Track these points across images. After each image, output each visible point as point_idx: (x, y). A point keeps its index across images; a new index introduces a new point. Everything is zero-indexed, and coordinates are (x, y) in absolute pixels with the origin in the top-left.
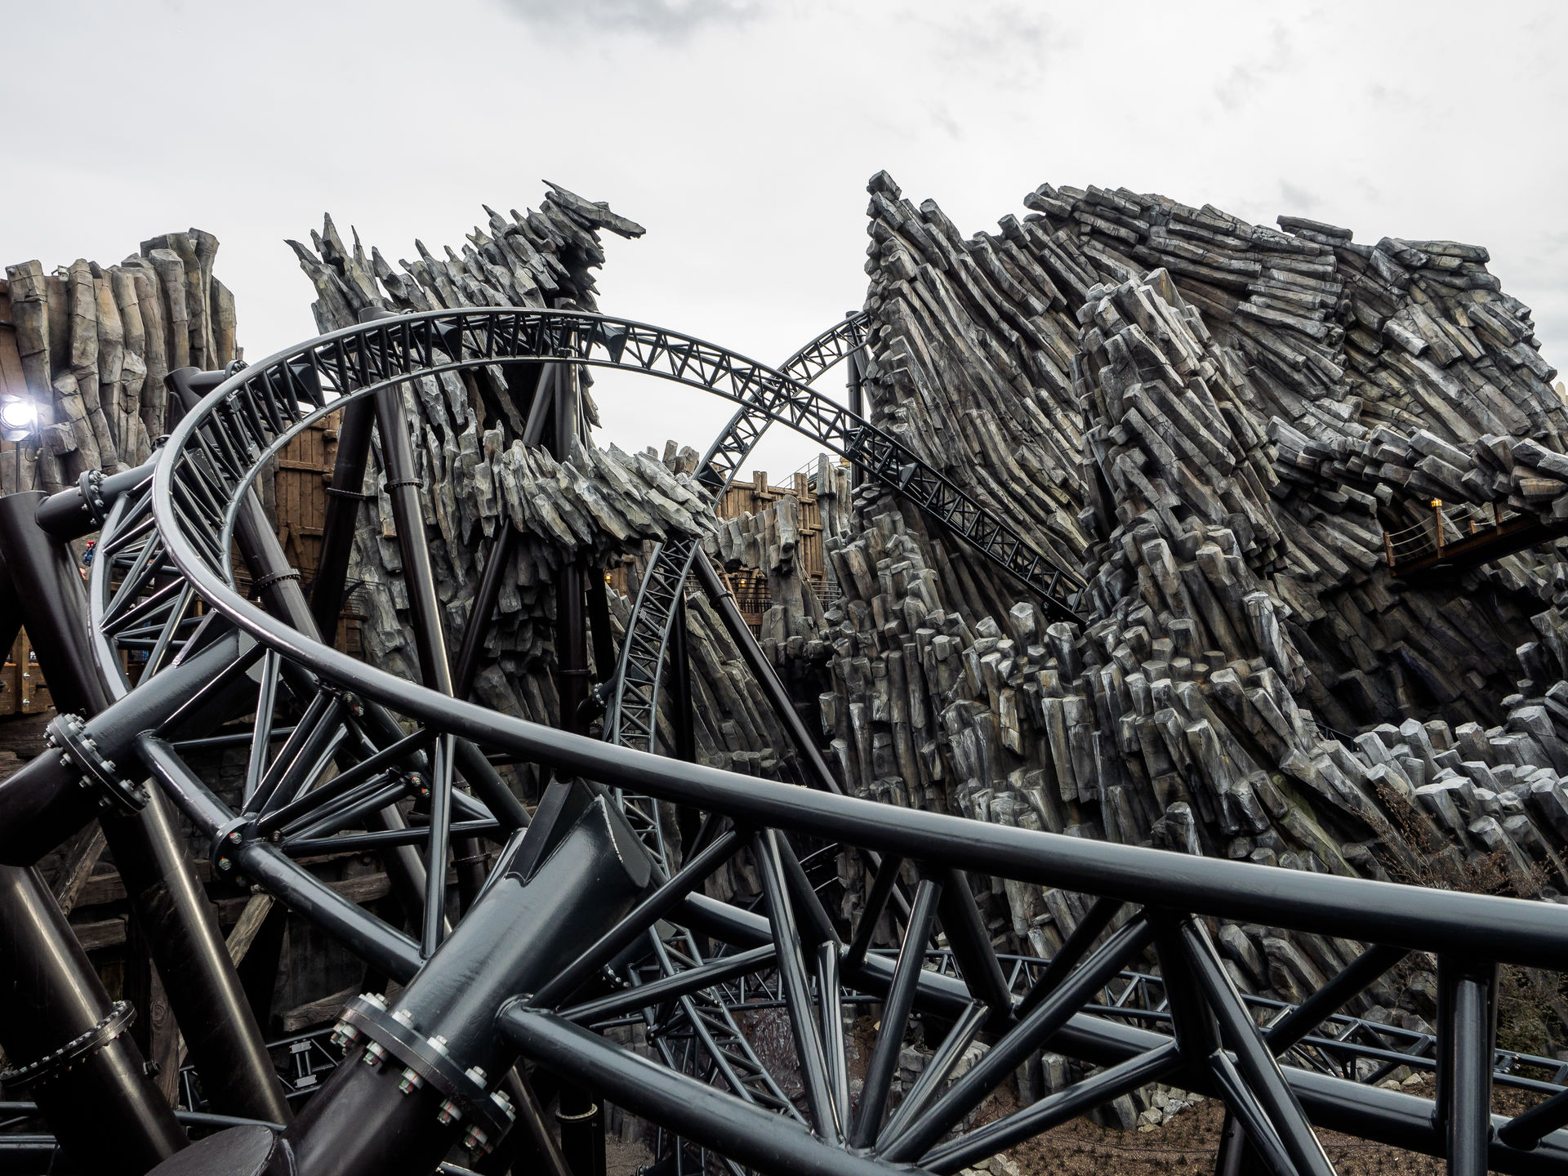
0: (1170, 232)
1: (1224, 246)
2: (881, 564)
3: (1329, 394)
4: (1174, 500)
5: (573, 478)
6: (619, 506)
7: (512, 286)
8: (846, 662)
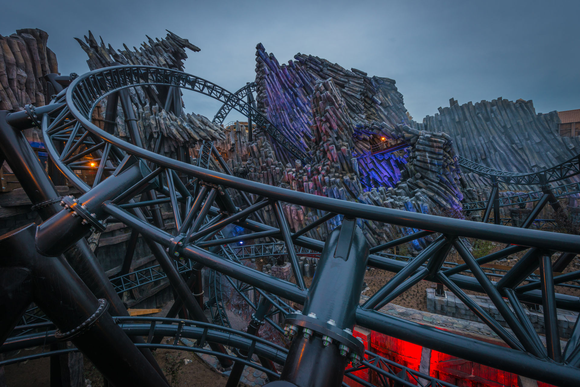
0: (328, 69)
1: (339, 74)
2: (261, 149)
3: (361, 113)
4: (336, 136)
5: (182, 122)
6: (197, 130)
7: (158, 62)
8: (253, 174)
